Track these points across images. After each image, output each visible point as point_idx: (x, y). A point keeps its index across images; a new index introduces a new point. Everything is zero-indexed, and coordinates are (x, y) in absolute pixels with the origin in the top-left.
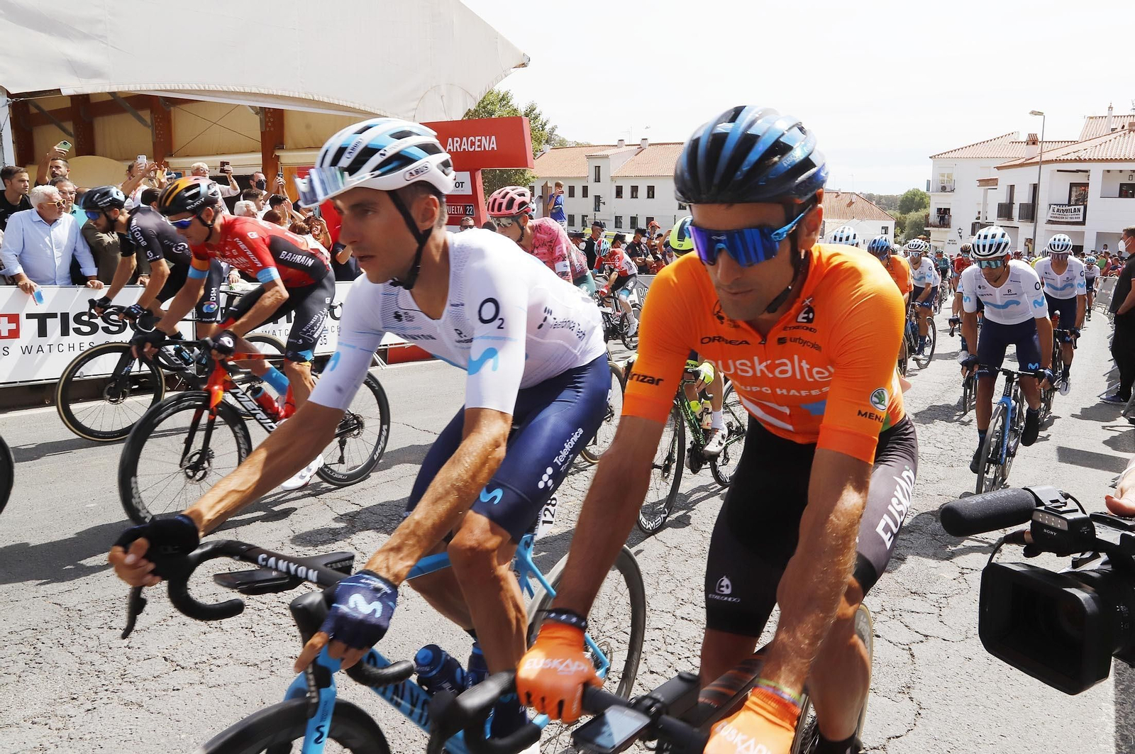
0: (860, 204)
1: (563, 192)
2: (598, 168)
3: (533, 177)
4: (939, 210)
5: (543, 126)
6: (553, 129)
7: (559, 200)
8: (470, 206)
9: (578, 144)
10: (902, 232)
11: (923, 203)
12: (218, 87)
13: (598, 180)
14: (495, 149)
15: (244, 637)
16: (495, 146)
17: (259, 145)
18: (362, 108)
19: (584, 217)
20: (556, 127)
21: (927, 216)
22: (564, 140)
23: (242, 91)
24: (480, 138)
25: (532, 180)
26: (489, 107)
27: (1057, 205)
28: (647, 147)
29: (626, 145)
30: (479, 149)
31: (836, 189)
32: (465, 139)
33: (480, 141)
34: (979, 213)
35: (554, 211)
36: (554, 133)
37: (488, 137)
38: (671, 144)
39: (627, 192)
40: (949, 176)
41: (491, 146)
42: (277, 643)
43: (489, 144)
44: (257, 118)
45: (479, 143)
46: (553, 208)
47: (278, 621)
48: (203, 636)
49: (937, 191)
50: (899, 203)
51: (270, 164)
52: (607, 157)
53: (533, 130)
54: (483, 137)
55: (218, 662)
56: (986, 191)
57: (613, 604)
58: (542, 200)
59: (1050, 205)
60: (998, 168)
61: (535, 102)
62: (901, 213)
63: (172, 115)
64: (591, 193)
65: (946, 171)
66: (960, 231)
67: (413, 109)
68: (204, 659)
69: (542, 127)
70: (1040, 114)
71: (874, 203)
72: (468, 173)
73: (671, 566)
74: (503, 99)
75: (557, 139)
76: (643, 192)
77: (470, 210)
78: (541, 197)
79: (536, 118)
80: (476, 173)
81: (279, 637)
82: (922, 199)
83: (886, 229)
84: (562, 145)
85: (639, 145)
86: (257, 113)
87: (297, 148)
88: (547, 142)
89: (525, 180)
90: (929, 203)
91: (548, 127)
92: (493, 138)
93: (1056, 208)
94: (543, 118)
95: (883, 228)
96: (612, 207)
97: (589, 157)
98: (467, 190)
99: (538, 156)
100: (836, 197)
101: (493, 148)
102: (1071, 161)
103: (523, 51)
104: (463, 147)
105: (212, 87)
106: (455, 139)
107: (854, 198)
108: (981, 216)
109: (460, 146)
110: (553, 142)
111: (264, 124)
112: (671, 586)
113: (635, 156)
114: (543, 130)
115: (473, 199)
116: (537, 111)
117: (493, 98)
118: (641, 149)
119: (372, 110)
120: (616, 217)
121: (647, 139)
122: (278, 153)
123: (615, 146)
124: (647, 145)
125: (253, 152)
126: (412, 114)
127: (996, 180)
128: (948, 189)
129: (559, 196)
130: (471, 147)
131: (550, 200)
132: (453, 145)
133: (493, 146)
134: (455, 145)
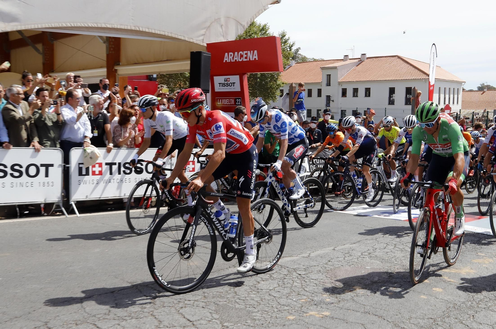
2: (329, 76)
3: (283, 83)
5: (290, 47)
6: (297, 50)
7: (301, 96)
8: (239, 99)
9: (314, 59)
13: (329, 84)
14: (257, 59)
16: (256, 57)
17: (105, 63)
18: (170, 35)
19: (318, 110)
20: (299, 48)
22: (305, 57)
23: (96, 26)
24: (246, 52)
25: (282, 85)
26: (253, 35)
28: (365, 60)
29: (350, 59)
30: (246, 60)
32: (236, 53)
33: (246, 54)
35: (297, 103)
36: (299, 53)
37: (252, 51)
38: (383, 57)
39: (350, 93)
41: (254, 57)
43: (253, 56)
44: (104, 45)
45: (246, 56)
46: (297, 101)
51: (112, 74)
52: (335, 68)
53: (284, 50)
54: (249, 52)
58: (289, 96)
61: (285, 31)
63: (54, 46)
64: (324, 94)
67: (203, 35)
69: (290, 48)
72: (238, 77)
74: (263, 29)
75: (300, 57)
76: (361, 92)
77: (239, 101)
78: (288, 94)
79: (286, 42)
80: (244, 76)
84: (304, 60)
85: (360, 59)
86: (104, 42)
87: (128, 64)
88: (293, 58)
89: (277, 85)
91: (294, 48)
94: (290, 42)
96: (339, 103)
97: (323, 68)
98: (237, 88)
99: (286, 69)
101: (255, 59)
104: (235, 59)
106: (230, 53)
109: (233, 58)
110: (297, 59)
111: (109, 49)
113: (357, 66)
114: (290, 50)
115: (240, 94)
116: (286, 37)
117: (255, 29)
118: (361, 61)
119: (176, 36)
120: (342, 111)
121: (365, 54)
122: (116, 68)
123: (342, 60)
124: (365, 58)
125: (101, 67)
126: (201, 38)
129: (301, 93)
130: (241, 59)
131: (294, 96)
132: (228, 58)
133: (255, 57)
134: (230, 57)
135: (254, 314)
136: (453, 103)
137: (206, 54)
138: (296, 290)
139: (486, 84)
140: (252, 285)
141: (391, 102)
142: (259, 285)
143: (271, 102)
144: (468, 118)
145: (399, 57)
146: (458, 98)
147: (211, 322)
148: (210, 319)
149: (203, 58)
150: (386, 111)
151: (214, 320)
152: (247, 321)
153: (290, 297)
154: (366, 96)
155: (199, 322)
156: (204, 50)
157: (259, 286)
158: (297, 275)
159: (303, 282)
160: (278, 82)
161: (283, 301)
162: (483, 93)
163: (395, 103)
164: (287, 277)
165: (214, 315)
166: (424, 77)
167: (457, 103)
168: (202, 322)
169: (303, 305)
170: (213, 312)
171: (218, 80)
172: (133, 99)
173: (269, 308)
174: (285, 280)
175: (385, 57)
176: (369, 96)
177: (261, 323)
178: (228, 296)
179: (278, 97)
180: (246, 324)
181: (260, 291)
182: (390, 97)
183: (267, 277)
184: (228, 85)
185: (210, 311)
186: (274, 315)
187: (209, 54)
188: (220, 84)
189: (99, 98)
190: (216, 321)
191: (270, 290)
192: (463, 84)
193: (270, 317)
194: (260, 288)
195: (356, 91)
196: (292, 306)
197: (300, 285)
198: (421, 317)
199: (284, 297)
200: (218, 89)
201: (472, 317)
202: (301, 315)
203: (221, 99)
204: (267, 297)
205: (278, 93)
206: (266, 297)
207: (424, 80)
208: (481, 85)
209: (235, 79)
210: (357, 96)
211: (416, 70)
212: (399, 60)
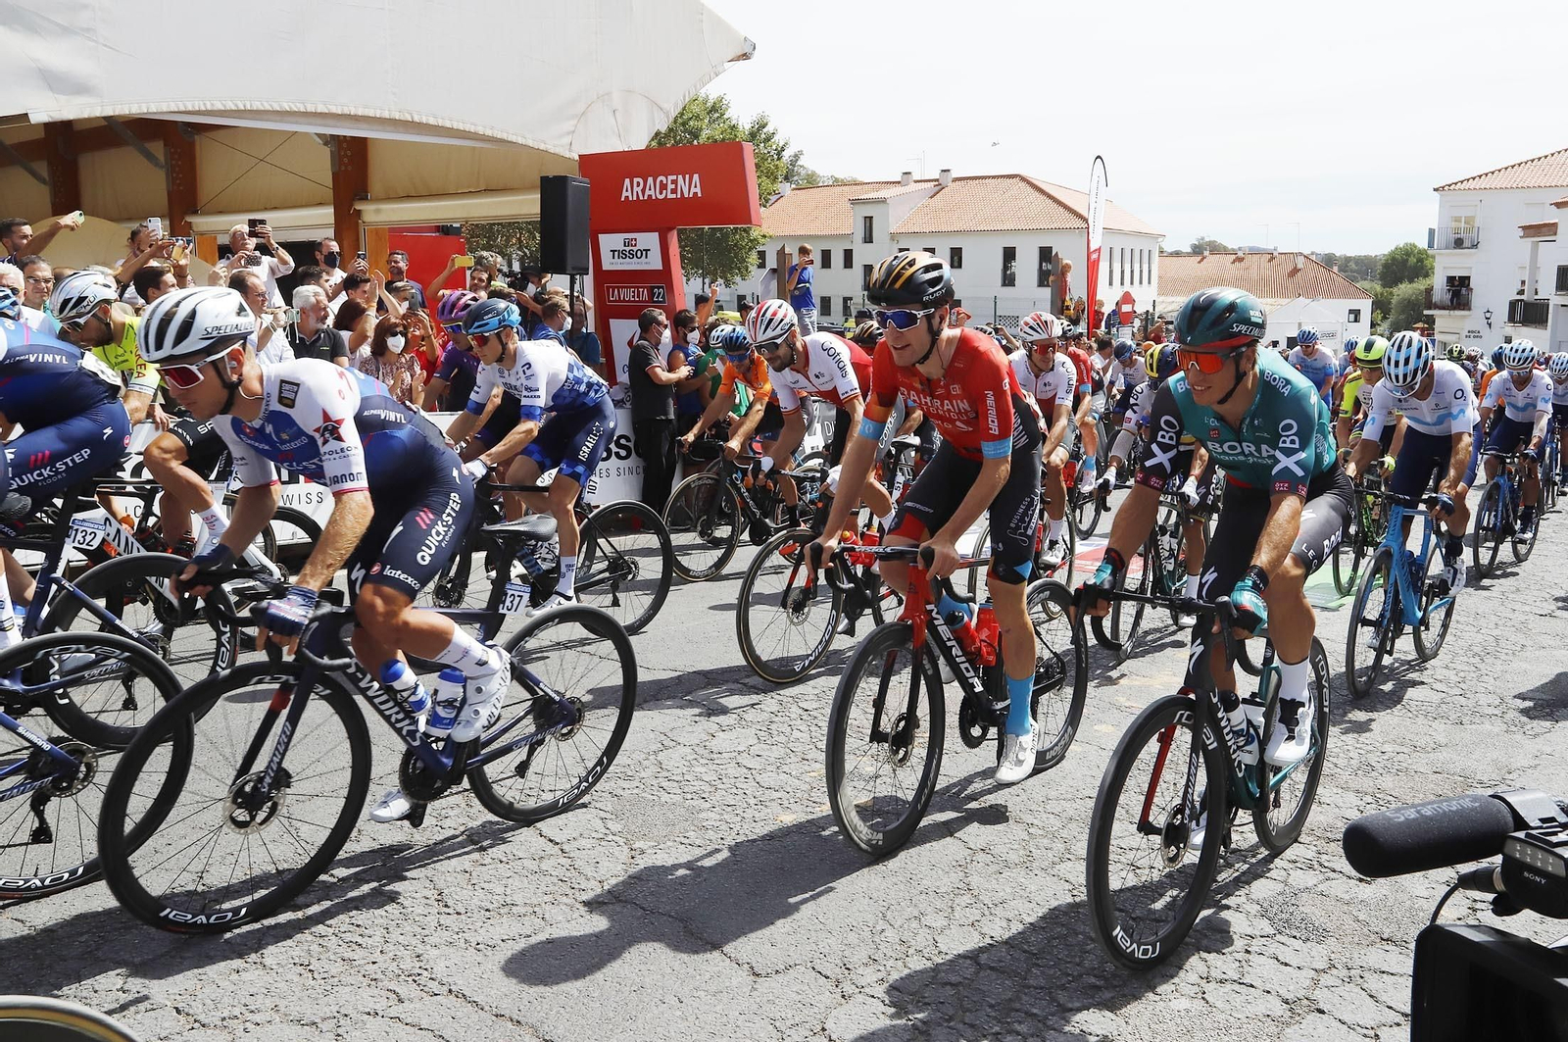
0: (1310, 272)
1: (812, 262)
2: (869, 220)
3: (764, 236)
4: (1451, 280)
5: (780, 152)
6: (797, 157)
7: (806, 275)
8: (659, 288)
9: (837, 180)
10: (1384, 318)
11: (1423, 267)
12: (265, 104)
13: (868, 239)
14: (700, 196)
15: (296, 978)
16: (698, 191)
17: (330, 194)
18: (489, 133)
19: (846, 300)
20: (801, 152)
21: (1429, 291)
22: (814, 174)
23: (303, 110)
24: (674, 177)
25: (762, 241)
26: (691, 123)
28: (950, 184)
29: (916, 182)
30: (674, 196)
31: (1270, 247)
32: (650, 180)
33: (673, 182)
34: (1523, 282)
35: (797, 293)
36: (799, 163)
37: (687, 176)
40: (1469, 220)
41: (693, 190)
42: (348, 989)
43: (689, 186)
44: (327, 151)
45: (673, 186)
46: (795, 289)
47: (349, 955)
48: (234, 976)
49: (1447, 248)
50: (1379, 269)
51: (347, 223)
52: (883, 201)
53: (762, 159)
54: (680, 177)
55: (257, 1018)
56: (1535, 245)
57: (878, 941)
60: (1559, 205)
61: (767, 114)
62: (1384, 286)
63: (198, 148)
64: (858, 262)
65: (1463, 213)
66: (1488, 315)
67: (568, 133)
68: (236, 1012)
69: (779, 154)
71: (1335, 269)
72: (656, 235)
73: (975, 881)
74: (714, 109)
75: (803, 172)
77: (659, 294)
78: (774, 271)
79: (767, 139)
80: (669, 236)
81: (350, 980)
82: (1420, 260)
83: (1356, 315)
84: (811, 182)
85: (937, 180)
86: (326, 144)
87: (389, 198)
88: (786, 178)
89: (751, 241)
90: (1432, 268)
91: (787, 154)
92: (696, 177)
94: (779, 139)
95: (1351, 312)
97: (854, 202)
98: (654, 262)
99: (770, 202)
100: (1270, 261)
101: (695, 194)
103: (743, 34)
104: (647, 192)
105: (257, 106)
106: (636, 180)
107: (1300, 262)
108: (1526, 288)
109: (643, 191)
110: (795, 178)
111: (337, 160)
112: (974, 914)
113: (932, 197)
114: (779, 159)
115: (664, 276)
116: (769, 129)
117: (696, 109)
118: (939, 187)
119: (505, 136)
121: (949, 170)
122: (358, 206)
123: (898, 182)
124: (949, 180)
125: (320, 204)
126: (566, 140)
127: (1555, 225)
128: (1467, 243)
129: (806, 269)
130: (661, 193)
131: (790, 276)
132: (632, 190)
133: (695, 190)
134: (635, 189)
135: (703, 815)
136: (1141, 283)
137: (579, 181)
138: (799, 748)
139: (1207, 239)
140: (698, 742)
141: (1008, 280)
142: (715, 742)
143: (738, 279)
144: (1172, 323)
145: (1023, 179)
146: (1150, 271)
147: (603, 843)
148: (601, 836)
149: (570, 192)
150: (996, 303)
151: (610, 837)
152: (687, 835)
153: (785, 768)
155: (575, 844)
156: (574, 173)
157: (714, 744)
158: (801, 711)
159: (813, 728)
160: (755, 233)
161: (767, 779)
162: (1202, 260)
163: (1016, 283)
164: (776, 719)
165: (610, 824)
166: (1079, 223)
167: (1149, 283)
168: (583, 843)
169: (814, 785)
170: (608, 816)
171: (609, 242)
172: (402, 294)
173: (737, 797)
174: (773, 727)
175: (994, 177)
176: (960, 266)
177: (720, 836)
178: (643, 775)
179: (753, 269)
180: (686, 841)
181: (715, 756)
182: (1005, 268)
183: (732, 722)
184: (632, 255)
185: (602, 814)
186: (749, 814)
187: (585, 183)
188: (613, 251)
189: (316, 294)
190: (614, 838)
191: (739, 753)
192: (1161, 240)
193: (739, 819)
194: (715, 750)
196: (789, 789)
197: (806, 736)
198: (1069, 796)
199: (769, 768)
200: (609, 263)
201: (1172, 787)
202: (809, 809)
203: (618, 288)
204: (732, 771)
205: (753, 258)
206: (730, 771)
207: (1077, 231)
208: (1198, 240)
209: (649, 240)
211: (1061, 209)
212: (1022, 184)
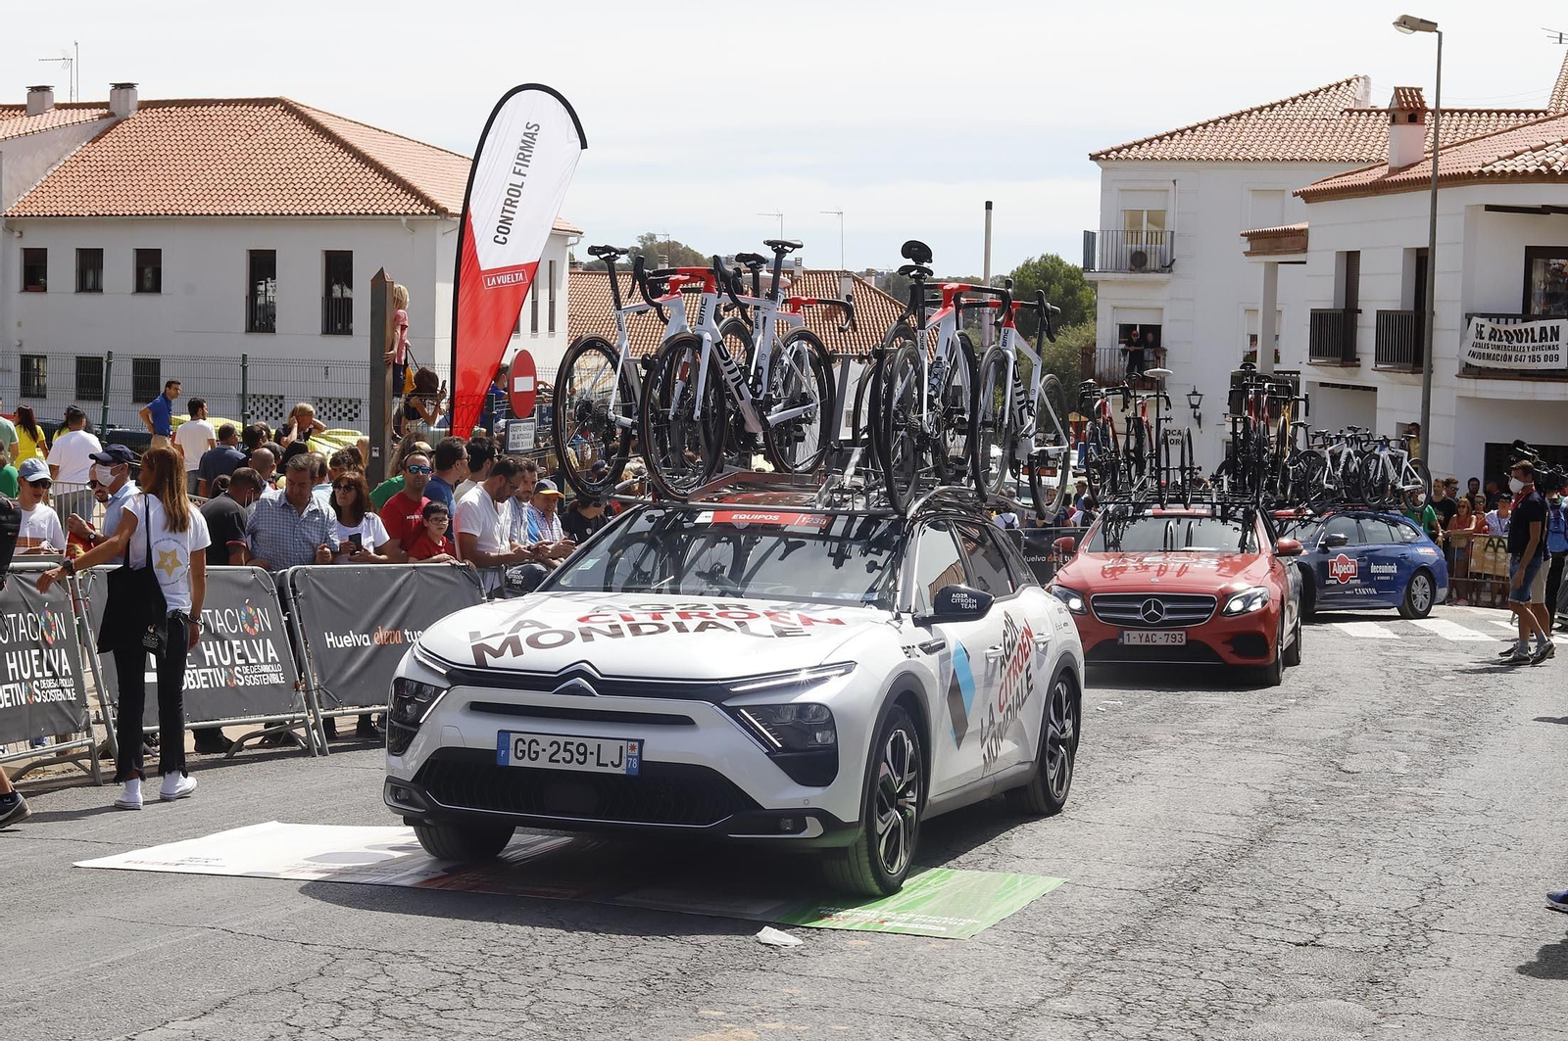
4: (1126, 330)
11: (1076, 303)
21: (1089, 351)
27: (1489, 316)
28: (133, 114)
29: (60, 107)
34: (1254, 338)
39: (62, 270)
40: (1157, 218)
49: (1118, 270)
56: (1271, 270)
59: (1469, 317)
60: (1309, 197)
65: (1147, 203)
66: (1195, 400)
70: (1428, 26)
76: (119, 270)
82: (1070, 291)
85: (106, 106)
90: (1093, 306)
93: (1488, 326)
96: (8, 324)
102: (1523, 177)
108: (1259, 348)
113: (94, 140)
118: (112, 120)
120: (26, 361)
121: (130, 86)
123: (22, 108)
124: (133, 105)
127: (1303, 234)
128: (1153, 262)
136: (534, 328)
139: (660, 239)
141: (261, 319)
145: (289, 108)
146: (552, 304)
150: (245, 369)
154: (140, 288)
163: (278, 324)
166: (407, 204)
167: (552, 328)
175: (227, 103)
176: (156, 288)
182: (253, 294)
192: (572, 240)
195: (90, 264)
207: (404, 219)
208: (642, 239)
210: (97, 288)
211: (370, 173)
212: (288, 120)
